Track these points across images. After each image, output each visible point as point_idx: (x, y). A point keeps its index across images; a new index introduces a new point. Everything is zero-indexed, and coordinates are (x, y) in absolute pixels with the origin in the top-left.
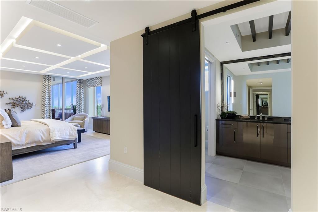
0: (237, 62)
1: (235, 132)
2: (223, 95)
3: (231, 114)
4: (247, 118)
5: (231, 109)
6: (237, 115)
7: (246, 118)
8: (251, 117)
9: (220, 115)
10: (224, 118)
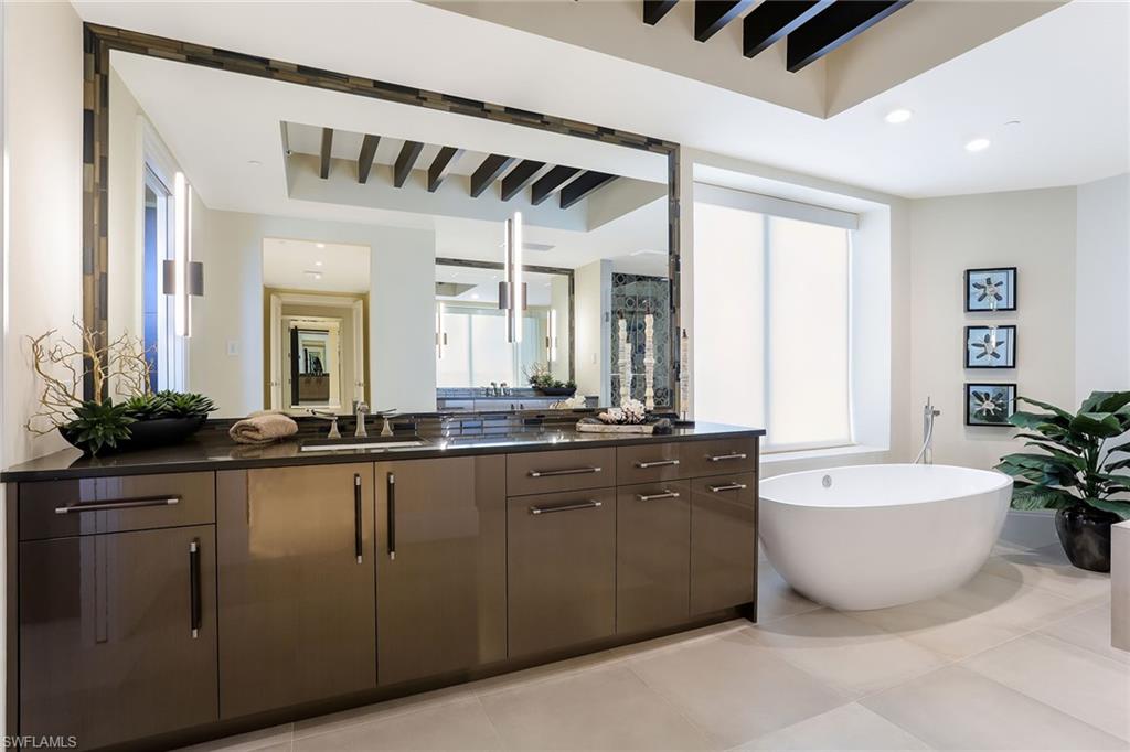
0: (220, 65)
1: (195, 558)
2: (104, 277)
3: (169, 414)
4: (283, 432)
5: (174, 379)
6: (211, 416)
7: (272, 433)
8: (304, 424)
9: (63, 430)
10: (106, 453)
